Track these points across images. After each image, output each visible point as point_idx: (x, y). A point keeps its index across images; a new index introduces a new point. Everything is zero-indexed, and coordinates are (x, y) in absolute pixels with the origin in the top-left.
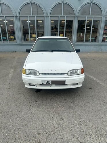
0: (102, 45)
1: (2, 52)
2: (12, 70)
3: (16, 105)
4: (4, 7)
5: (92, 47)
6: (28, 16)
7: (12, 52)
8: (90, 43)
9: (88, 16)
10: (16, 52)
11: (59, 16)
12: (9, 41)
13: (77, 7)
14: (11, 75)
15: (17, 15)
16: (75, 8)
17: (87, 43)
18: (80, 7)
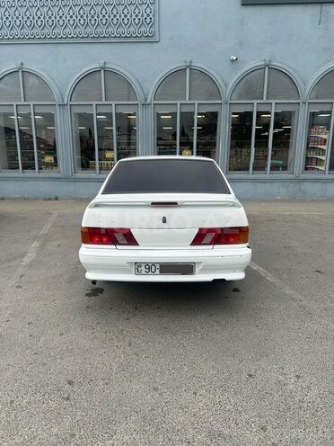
0: (304, 180)
1: (16, 198)
2: (36, 244)
3: (29, 324)
4: (32, 80)
5: (276, 186)
6: (94, 103)
7: (46, 200)
8: (268, 174)
9: (259, 101)
10: (56, 199)
11: (179, 103)
12: (40, 169)
13: (228, 80)
14: (31, 255)
15: (66, 102)
16: (221, 82)
17: (260, 175)
18: (236, 78)
